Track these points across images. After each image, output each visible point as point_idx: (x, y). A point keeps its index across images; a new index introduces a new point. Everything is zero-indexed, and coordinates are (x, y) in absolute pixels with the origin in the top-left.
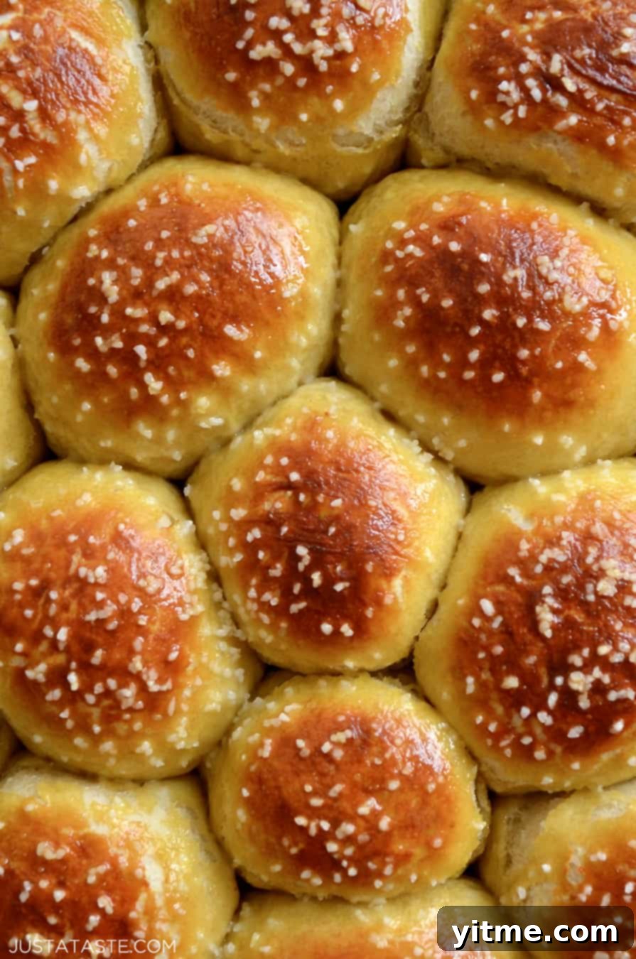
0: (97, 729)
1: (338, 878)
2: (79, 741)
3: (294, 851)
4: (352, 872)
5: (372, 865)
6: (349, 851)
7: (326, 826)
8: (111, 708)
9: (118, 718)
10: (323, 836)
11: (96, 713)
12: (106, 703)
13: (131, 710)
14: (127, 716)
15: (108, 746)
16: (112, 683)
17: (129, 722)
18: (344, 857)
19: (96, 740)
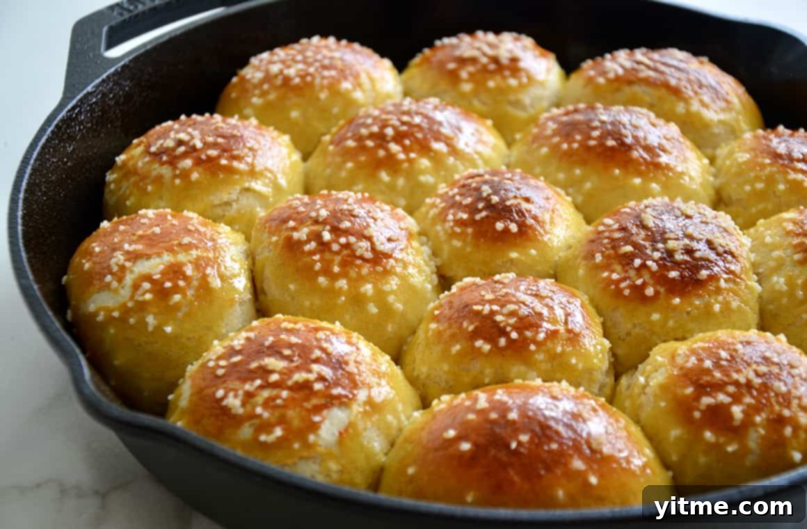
0: (336, 269)
1: (502, 342)
2: (322, 280)
3: (471, 328)
4: (514, 335)
5: (528, 334)
6: (512, 321)
7: (495, 308)
8: (348, 256)
9: (351, 264)
10: (493, 313)
11: (338, 259)
12: (345, 252)
13: (361, 258)
14: (359, 262)
15: (342, 283)
16: (352, 239)
17: (359, 267)
18: (508, 325)
19: (333, 277)
